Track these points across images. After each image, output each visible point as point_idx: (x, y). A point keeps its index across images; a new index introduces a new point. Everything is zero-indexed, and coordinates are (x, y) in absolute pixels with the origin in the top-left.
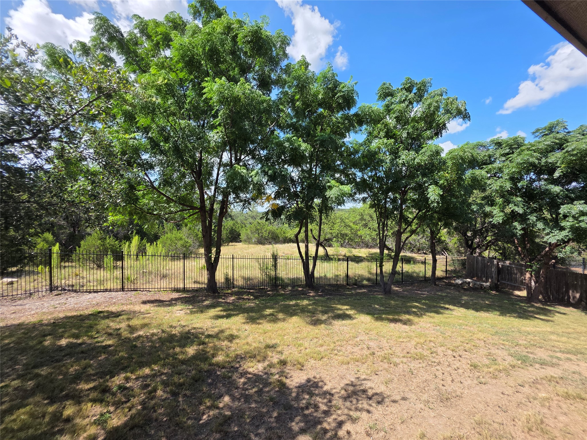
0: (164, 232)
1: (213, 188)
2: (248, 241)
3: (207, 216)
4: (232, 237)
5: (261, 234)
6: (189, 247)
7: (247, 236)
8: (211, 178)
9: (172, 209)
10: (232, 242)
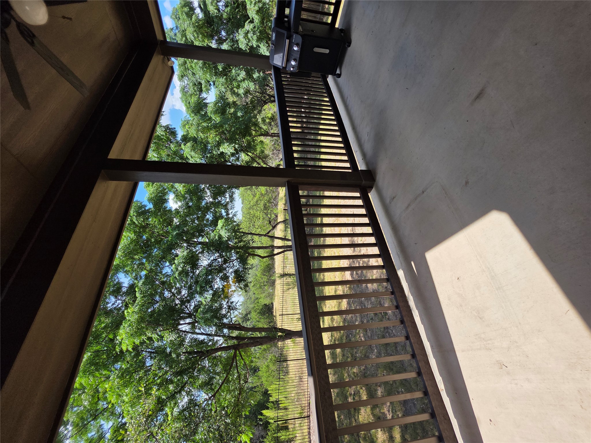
0: (262, 385)
1: (216, 338)
2: (271, 296)
3: (243, 342)
4: (267, 313)
5: (265, 283)
6: (275, 357)
7: (266, 297)
8: (206, 341)
9: (235, 377)
10: (272, 313)
